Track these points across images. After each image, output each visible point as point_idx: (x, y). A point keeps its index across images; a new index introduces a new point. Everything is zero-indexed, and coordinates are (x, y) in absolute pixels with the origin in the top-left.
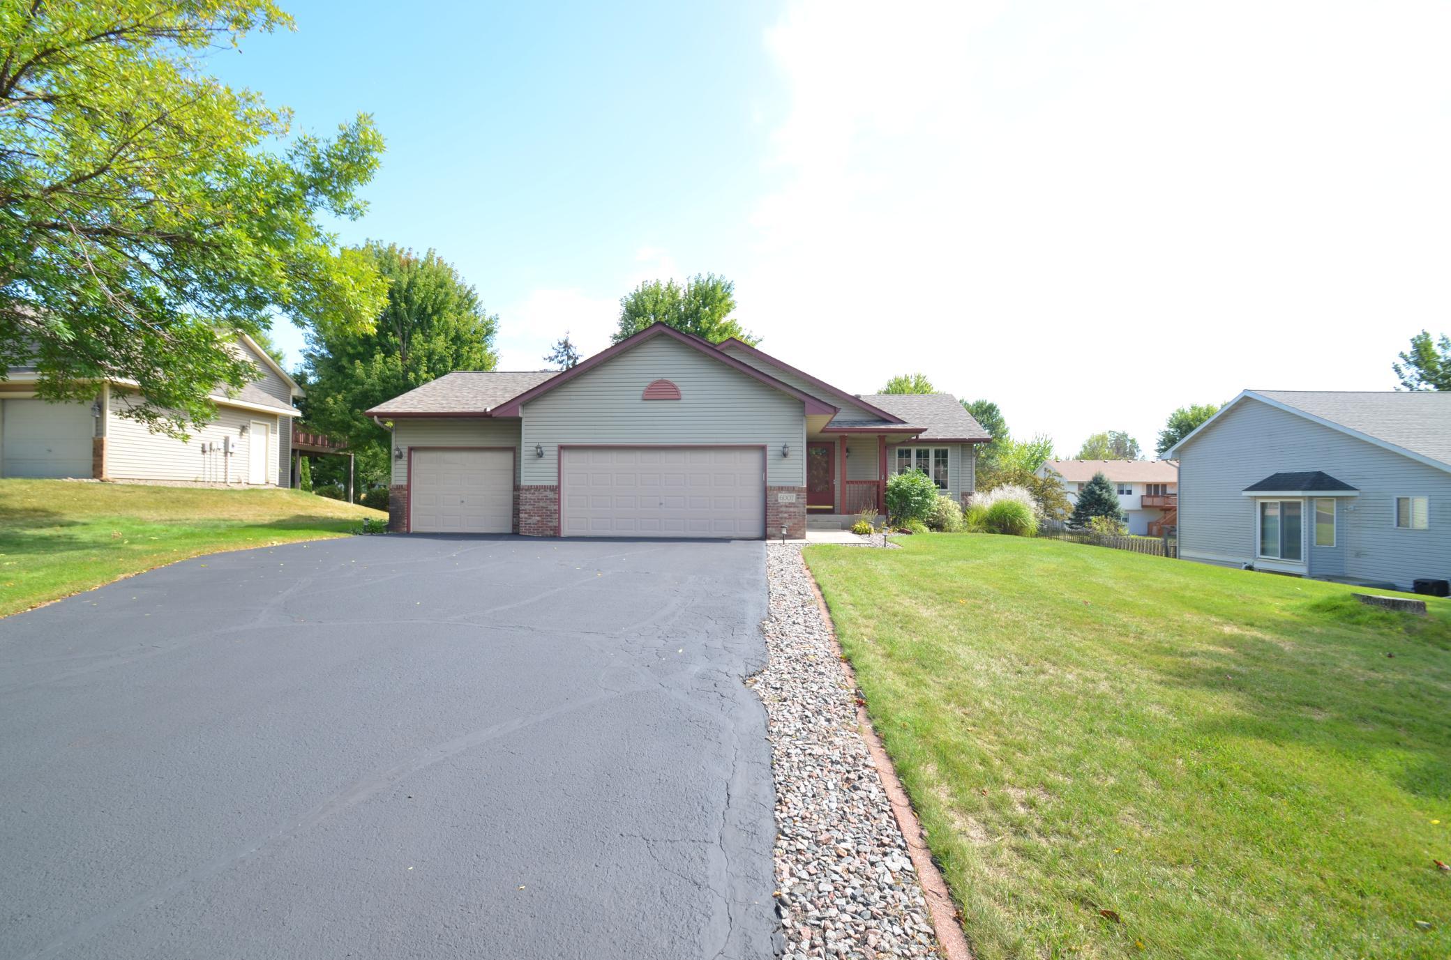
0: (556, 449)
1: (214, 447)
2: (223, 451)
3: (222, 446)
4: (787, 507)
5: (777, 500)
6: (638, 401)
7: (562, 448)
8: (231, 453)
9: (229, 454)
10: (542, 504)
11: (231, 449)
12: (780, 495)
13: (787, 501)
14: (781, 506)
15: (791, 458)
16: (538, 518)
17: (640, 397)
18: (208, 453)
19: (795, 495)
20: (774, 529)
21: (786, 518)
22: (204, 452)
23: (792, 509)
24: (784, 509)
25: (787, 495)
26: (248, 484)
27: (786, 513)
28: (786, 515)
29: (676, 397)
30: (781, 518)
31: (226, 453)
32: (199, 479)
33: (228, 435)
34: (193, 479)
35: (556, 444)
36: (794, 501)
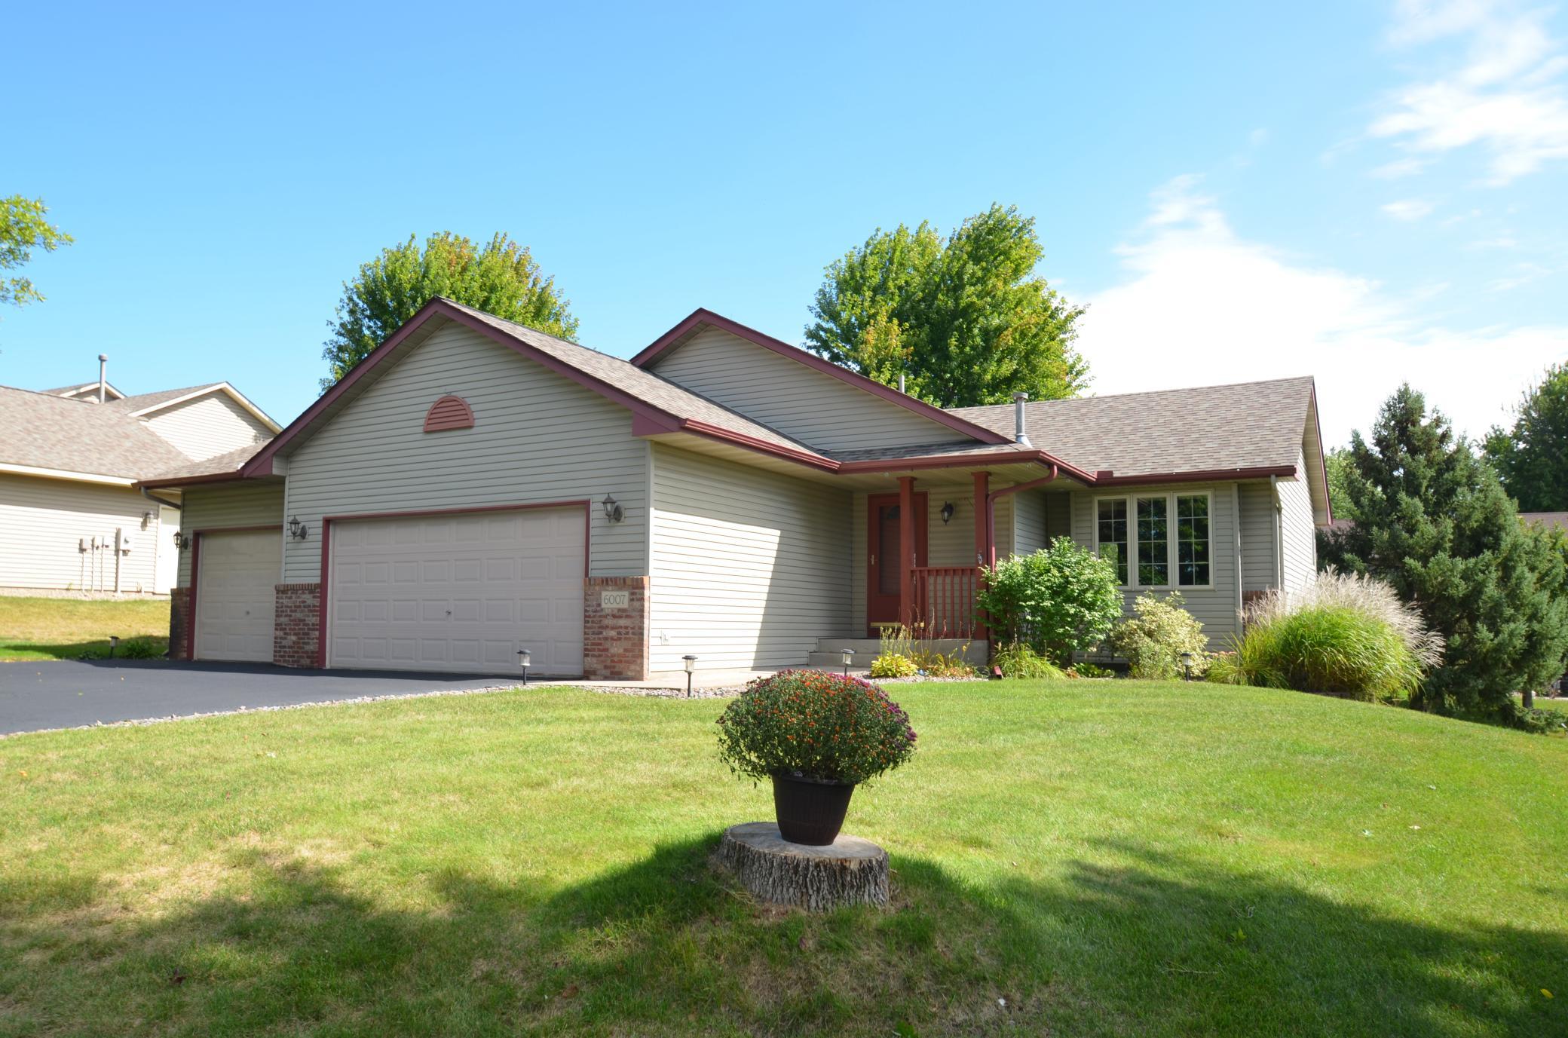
0: (321, 524)
1: (98, 543)
2: (112, 547)
3: (110, 541)
4: (614, 616)
5: (599, 605)
6: (419, 436)
7: (328, 522)
8: (124, 551)
9: (121, 553)
10: (299, 615)
11: (123, 546)
12: (604, 594)
13: (615, 606)
14: (605, 617)
15: (627, 522)
16: (294, 638)
17: (421, 429)
18: (89, 551)
19: (626, 593)
20: (594, 660)
21: (612, 639)
22: (82, 550)
23: (622, 622)
24: (609, 621)
25: (615, 593)
26: (154, 594)
27: (613, 628)
28: (613, 633)
29: (465, 423)
30: (606, 639)
31: (117, 551)
32: (72, 587)
33: (119, 526)
34: (66, 587)
35: (320, 517)
36: (625, 605)
